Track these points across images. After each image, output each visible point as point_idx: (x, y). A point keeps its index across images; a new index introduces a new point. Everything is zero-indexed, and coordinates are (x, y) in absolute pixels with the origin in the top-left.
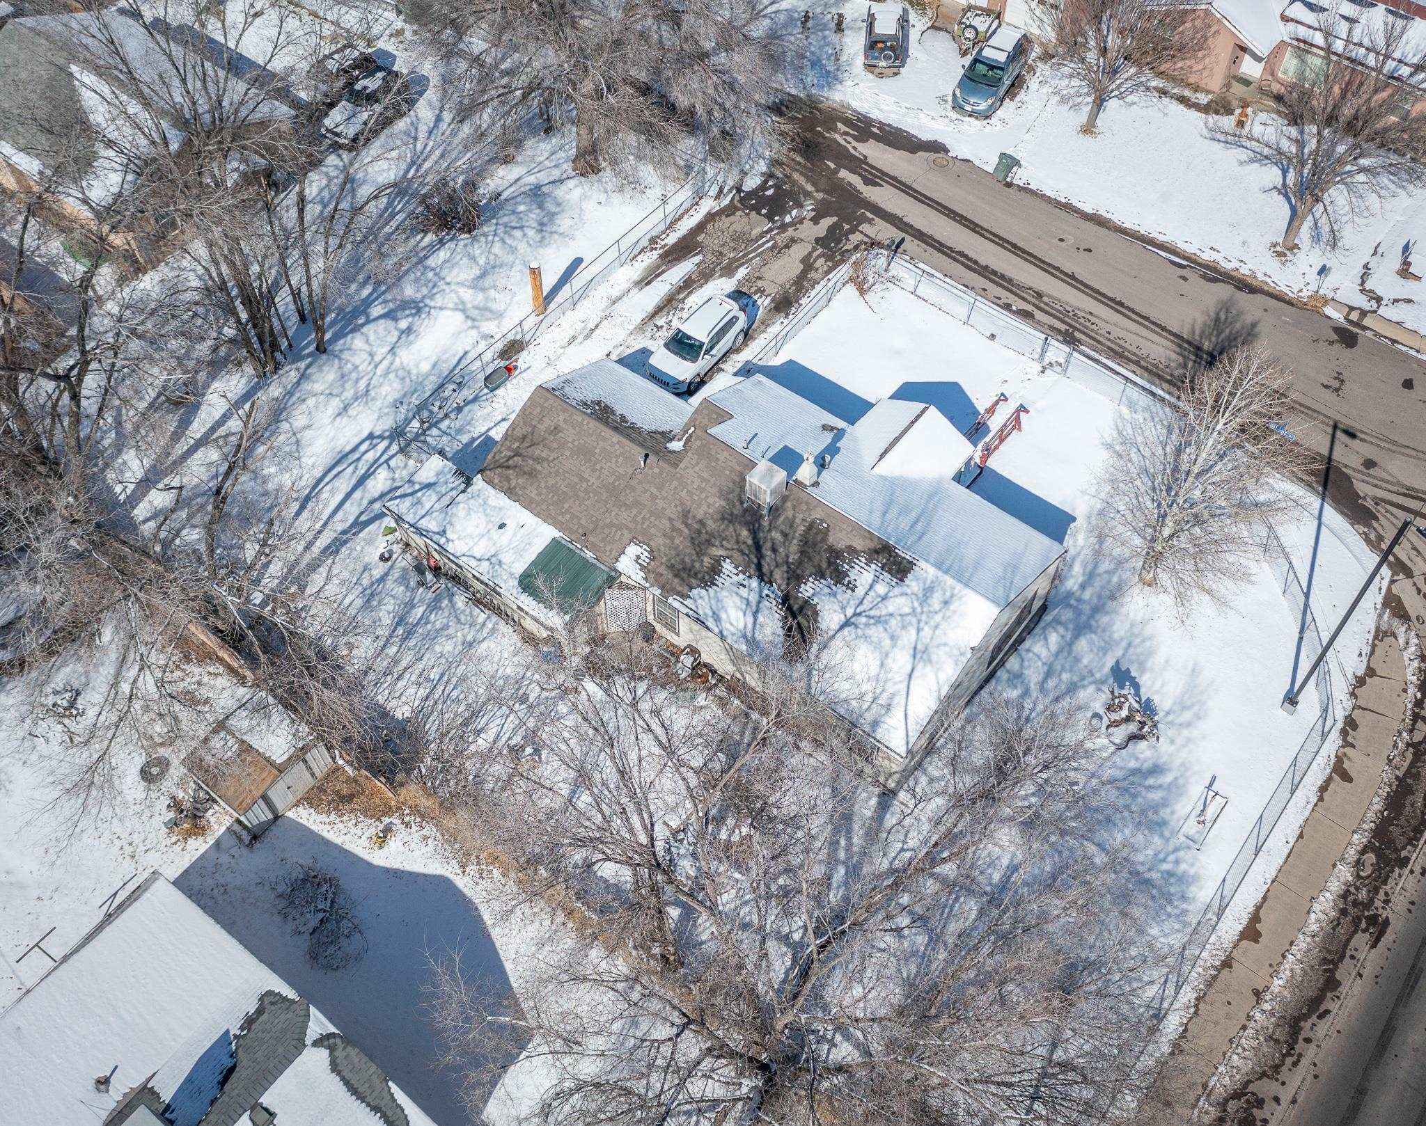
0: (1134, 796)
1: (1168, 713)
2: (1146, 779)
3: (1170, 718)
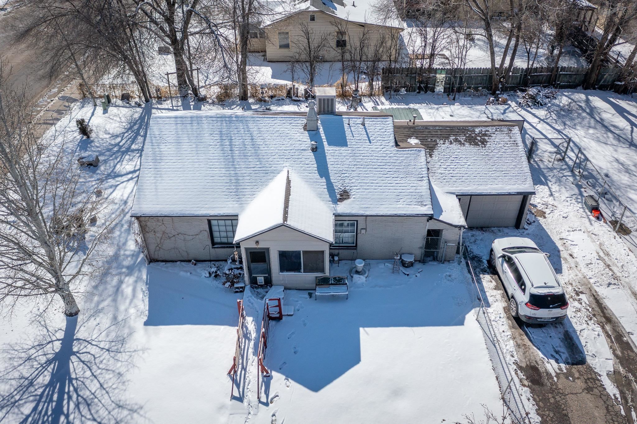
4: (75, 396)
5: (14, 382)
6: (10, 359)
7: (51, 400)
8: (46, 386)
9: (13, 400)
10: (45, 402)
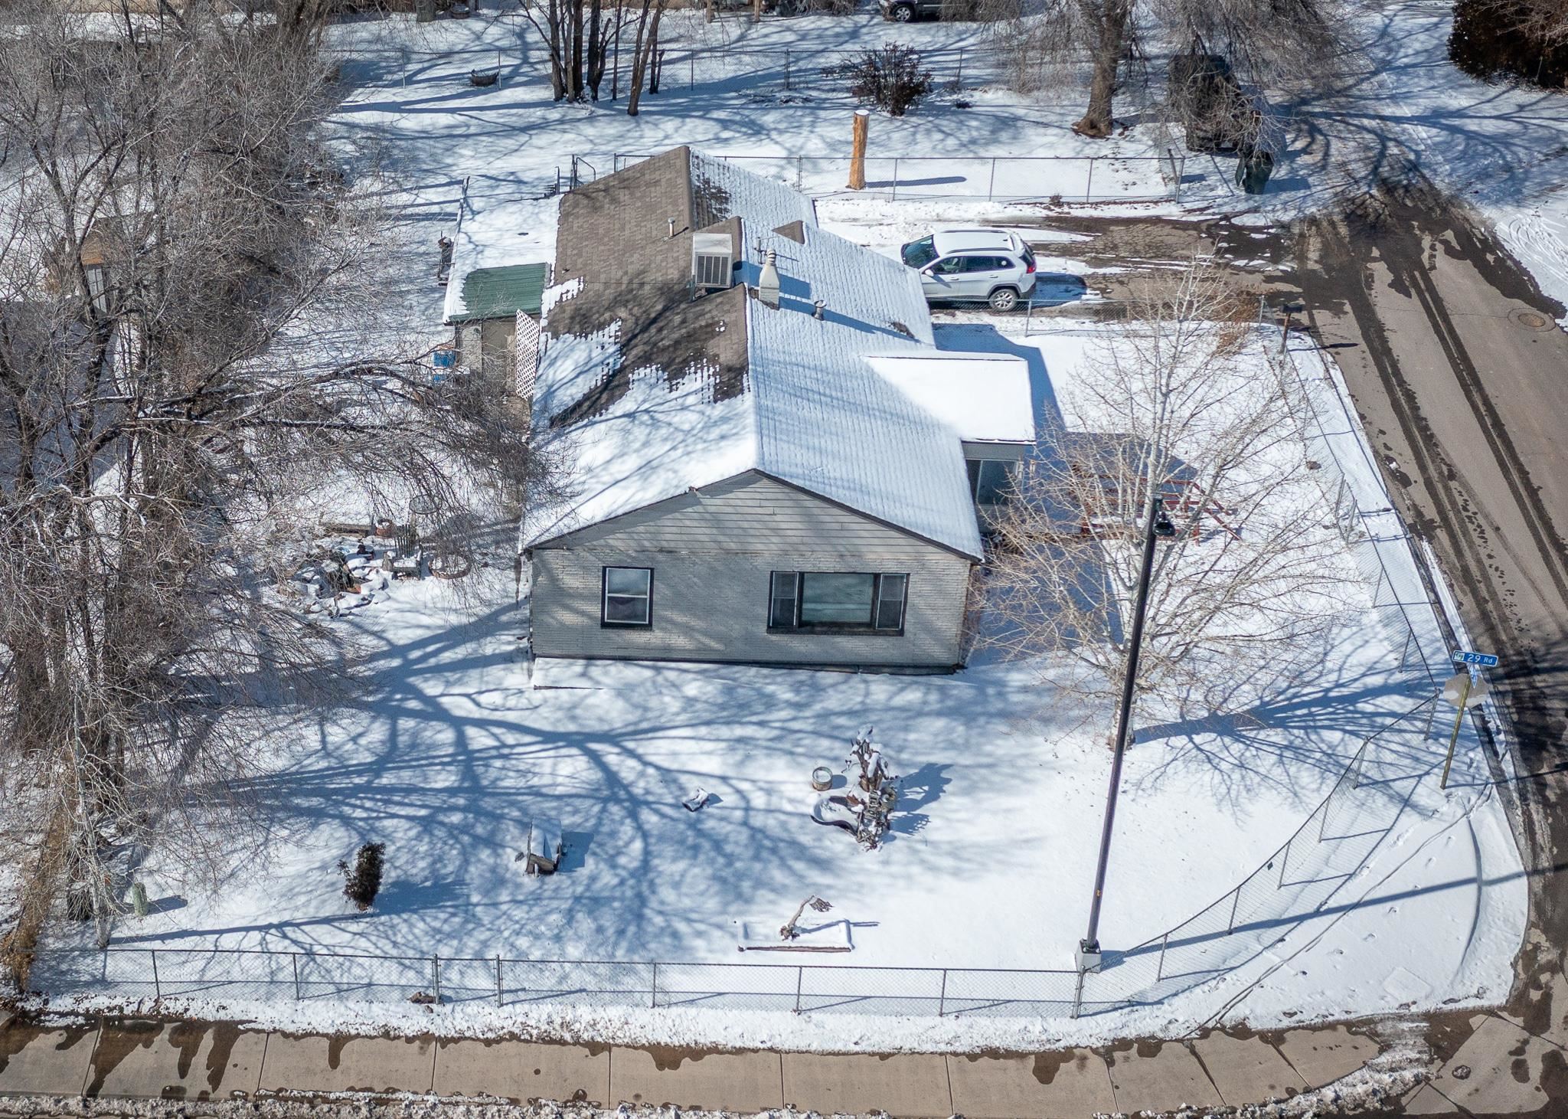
0: (756, 857)
1: (926, 842)
2: (798, 859)
3: (921, 847)
4: (1292, 691)
5: (1293, 770)
6: (1249, 791)
7: (1310, 714)
8: (1286, 728)
9: (1325, 759)
10: (1314, 721)
